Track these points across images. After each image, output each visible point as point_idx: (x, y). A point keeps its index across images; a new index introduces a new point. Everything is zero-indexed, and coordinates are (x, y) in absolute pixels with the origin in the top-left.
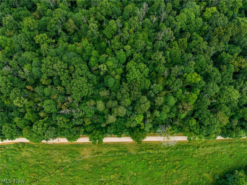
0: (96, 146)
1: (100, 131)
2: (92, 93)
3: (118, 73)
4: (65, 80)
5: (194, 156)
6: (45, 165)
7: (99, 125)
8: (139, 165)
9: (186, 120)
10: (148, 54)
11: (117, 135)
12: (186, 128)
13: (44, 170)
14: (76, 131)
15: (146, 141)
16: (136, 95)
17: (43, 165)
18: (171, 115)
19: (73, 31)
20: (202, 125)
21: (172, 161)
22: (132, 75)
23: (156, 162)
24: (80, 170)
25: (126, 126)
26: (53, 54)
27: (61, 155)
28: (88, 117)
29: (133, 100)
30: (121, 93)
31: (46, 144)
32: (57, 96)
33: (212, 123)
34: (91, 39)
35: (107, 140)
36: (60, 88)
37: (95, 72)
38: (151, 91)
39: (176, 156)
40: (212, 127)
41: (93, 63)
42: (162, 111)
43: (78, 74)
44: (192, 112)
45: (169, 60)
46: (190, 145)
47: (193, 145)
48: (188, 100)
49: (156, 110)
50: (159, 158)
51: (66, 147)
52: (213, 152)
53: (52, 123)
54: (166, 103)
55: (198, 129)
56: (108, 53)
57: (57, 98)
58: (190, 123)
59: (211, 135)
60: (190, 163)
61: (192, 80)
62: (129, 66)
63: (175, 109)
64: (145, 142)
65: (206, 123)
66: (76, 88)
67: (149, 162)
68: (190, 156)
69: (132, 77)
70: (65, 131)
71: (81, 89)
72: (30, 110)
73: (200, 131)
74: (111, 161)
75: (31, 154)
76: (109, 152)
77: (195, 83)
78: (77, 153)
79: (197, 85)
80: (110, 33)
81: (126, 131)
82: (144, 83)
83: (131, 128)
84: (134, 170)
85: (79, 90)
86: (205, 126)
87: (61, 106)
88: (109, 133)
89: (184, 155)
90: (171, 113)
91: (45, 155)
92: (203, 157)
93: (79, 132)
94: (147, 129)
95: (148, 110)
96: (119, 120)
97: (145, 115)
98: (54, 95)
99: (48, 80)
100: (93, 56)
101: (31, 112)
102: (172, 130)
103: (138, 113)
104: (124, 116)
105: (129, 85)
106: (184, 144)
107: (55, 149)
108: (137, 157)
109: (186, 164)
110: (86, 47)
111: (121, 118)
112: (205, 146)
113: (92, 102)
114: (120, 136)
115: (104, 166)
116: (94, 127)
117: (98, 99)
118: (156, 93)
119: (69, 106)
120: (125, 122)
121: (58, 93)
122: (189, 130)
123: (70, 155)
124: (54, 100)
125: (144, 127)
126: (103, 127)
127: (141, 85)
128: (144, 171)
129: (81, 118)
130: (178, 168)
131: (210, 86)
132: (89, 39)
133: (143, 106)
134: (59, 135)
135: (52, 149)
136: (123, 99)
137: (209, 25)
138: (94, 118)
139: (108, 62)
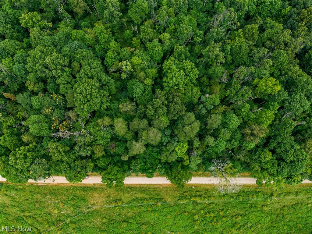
0: (114, 190)
1: (120, 167)
2: (107, 106)
3: (150, 76)
4: (64, 84)
5: (265, 208)
6: (33, 217)
7: (118, 158)
8: (179, 220)
9: (255, 152)
10: (196, 49)
11: (146, 174)
12: (255, 165)
13: (32, 226)
14: (81, 166)
15: (191, 184)
16: (177, 110)
17: (31, 217)
18: (232, 144)
19: (81, 13)
20: (281, 162)
21: (231, 215)
22: (172, 79)
23: (205, 217)
24: (88, 227)
25: (160, 160)
26: (48, 43)
27: (58, 204)
28: (100, 145)
29: (173, 119)
30: (153, 106)
31: (35, 184)
32: (52, 109)
33: (299, 157)
34: (109, 24)
35: (130, 180)
36: (56, 96)
37: (113, 74)
38: (201, 106)
39: (237, 208)
40: (298, 164)
41: (110, 60)
42: (219, 138)
43: (85, 74)
44: (265, 141)
45: (230, 58)
46: (259, 192)
47: (264, 192)
48: (260, 120)
49: (209, 135)
50: (211, 210)
51: (67, 190)
52: (294, 204)
53: (43, 152)
54: (224, 125)
55: (275, 167)
56: (135, 45)
57: (51, 112)
58: (262, 157)
59: (295, 177)
60: (258, 220)
61: (268, 88)
62: (167, 65)
63: (239, 134)
64: (189, 185)
65: (290, 157)
66: (81, 97)
67: (195, 216)
68: (258, 209)
69: (172, 81)
70: (63, 166)
71: (89, 98)
72: (10, 131)
73: (279, 170)
74: (135, 213)
75: (12, 201)
76: (133, 200)
77: (271, 94)
78: (83, 199)
79: (276, 96)
80: (138, 15)
81: (160, 167)
82: (190, 91)
83: (168, 163)
84: (171, 229)
85: (86, 100)
86: (286, 162)
87: (57, 125)
88: (134, 170)
89: (250, 207)
90: (231, 140)
91: (33, 202)
92: (279, 211)
93: (86, 168)
94: (193, 165)
95: (196, 136)
96: (149, 150)
97: (190, 143)
98: (47, 108)
99: (37, 85)
100: (111, 50)
101: (10, 134)
102: (233, 168)
103: (180, 140)
104: (157, 144)
105: (167, 93)
106: (249, 190)
107: (50, 193)
108: (176, 208)
109: (251, 220)
110: (101, 35)
111: (153, 146)
112: (282, 193)
113: (107, 121)
114: (150, 175)
115: (125, 222)
116: (110, 161)
117: (116, 116)
118: (209, 109)
119: (71, 127)
120: (159, 154)
121: (54, 106)
122: (260, 169)
123: (73, 203)
124: (46, 116)
125: (188, 163)
126: (125, 161)
127: (185, 95)
128: (186, 230)
129: (88, 146)
130: (240, 227)
131: (296, 99)
132: (106, 25)
133: (188, 128)
134: (53, 171)
135: (44, 194)
136: (157, 117)
137: (291, 7)
138: (110, 146)
139: (134, 58)
